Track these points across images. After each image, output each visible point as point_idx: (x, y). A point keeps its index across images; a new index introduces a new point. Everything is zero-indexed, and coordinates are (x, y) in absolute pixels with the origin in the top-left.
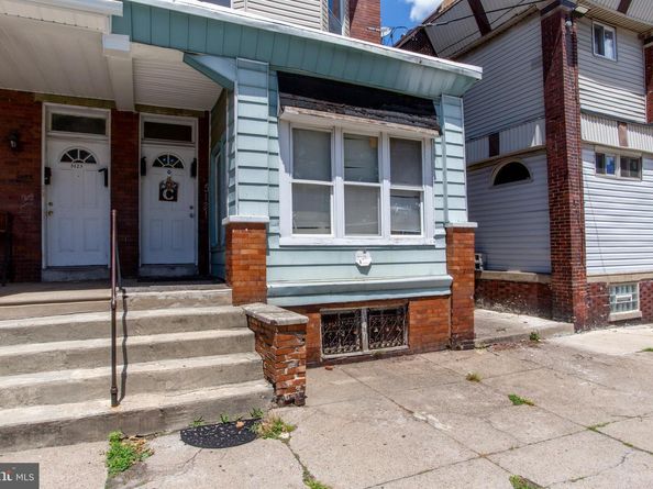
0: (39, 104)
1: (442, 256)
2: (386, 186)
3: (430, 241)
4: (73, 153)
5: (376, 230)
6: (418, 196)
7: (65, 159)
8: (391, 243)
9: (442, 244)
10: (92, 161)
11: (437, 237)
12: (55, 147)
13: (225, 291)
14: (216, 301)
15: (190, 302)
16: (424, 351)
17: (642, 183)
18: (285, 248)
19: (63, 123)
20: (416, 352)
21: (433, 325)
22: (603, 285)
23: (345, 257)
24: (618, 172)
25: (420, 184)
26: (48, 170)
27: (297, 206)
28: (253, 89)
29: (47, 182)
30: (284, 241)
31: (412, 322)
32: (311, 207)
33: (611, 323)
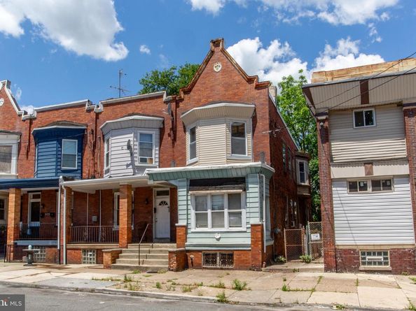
0: (152, 190)
1: (249, 235)
2: (226, 211)
3: (245, 230)
4: (162, 202)
5: (223, 226)
6: (240, 213)
7: (160, 204)
8: (228, 230)
9: (249, 230)
10: (167, 204)
11: (247, 228)
12: (157, 201)
13: (175, 245)
14: (172, 247)
15: (166, 247)
16: (240, 269)
17: (394, 193)
18: (192, 233)
19: (159, 193)
20: (236, 269)
21: (244, 260)
22: (354, 250)
23: (211, 235)
24: (370, 189)
25: (240, 208)
26: (155, 209)
27: (197, 219)
28: (183, 187)
29: (155, 212)
30: (193, 230)
31: (235, 258)
32: (201, 219)
33: (361, 271)
